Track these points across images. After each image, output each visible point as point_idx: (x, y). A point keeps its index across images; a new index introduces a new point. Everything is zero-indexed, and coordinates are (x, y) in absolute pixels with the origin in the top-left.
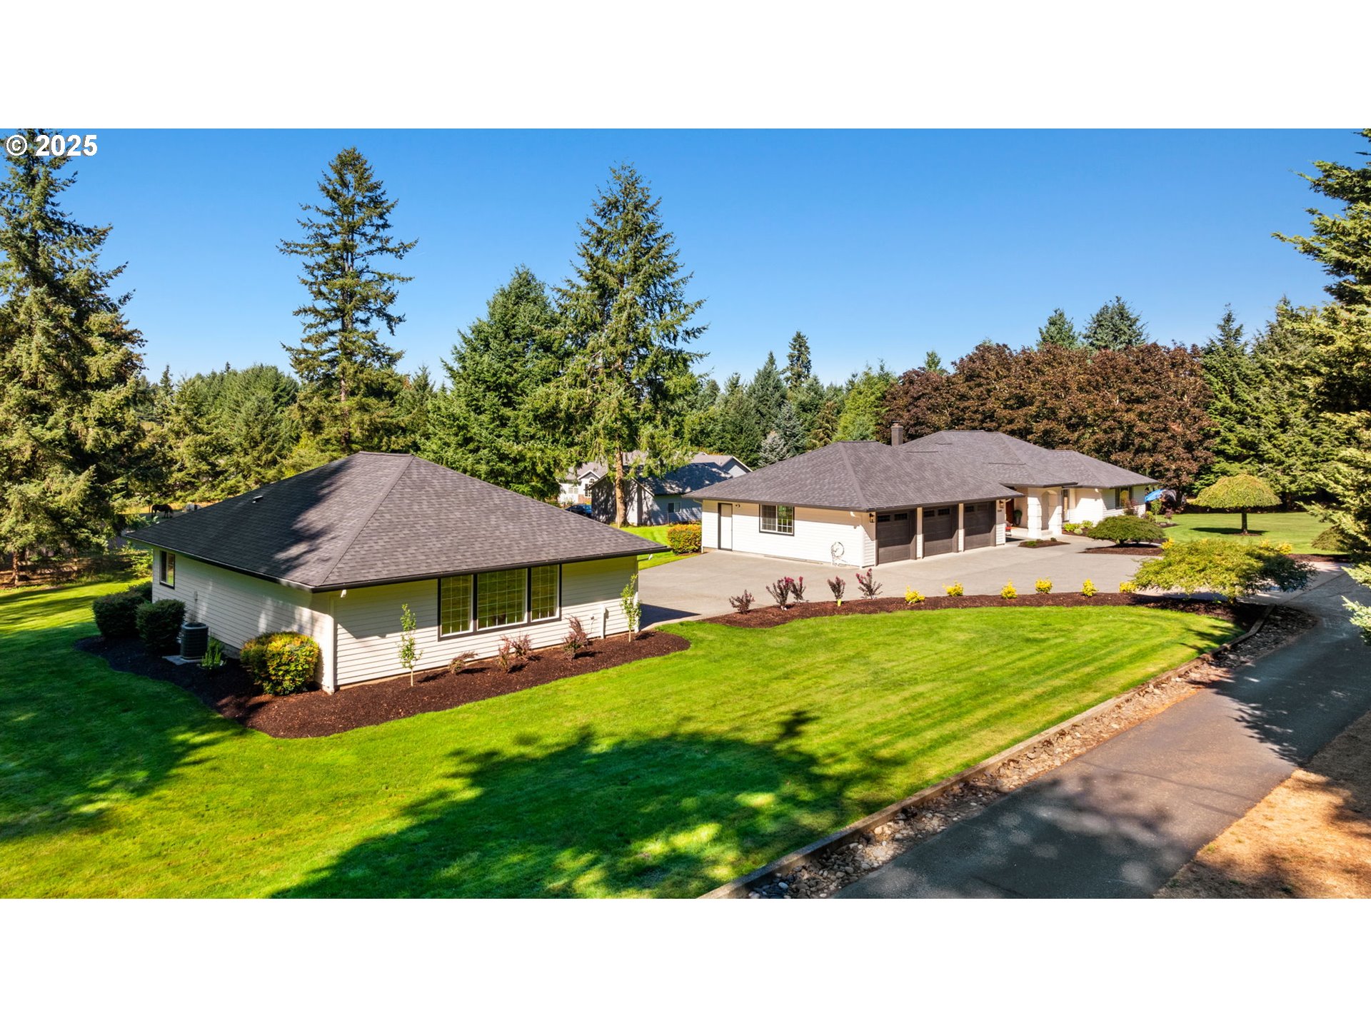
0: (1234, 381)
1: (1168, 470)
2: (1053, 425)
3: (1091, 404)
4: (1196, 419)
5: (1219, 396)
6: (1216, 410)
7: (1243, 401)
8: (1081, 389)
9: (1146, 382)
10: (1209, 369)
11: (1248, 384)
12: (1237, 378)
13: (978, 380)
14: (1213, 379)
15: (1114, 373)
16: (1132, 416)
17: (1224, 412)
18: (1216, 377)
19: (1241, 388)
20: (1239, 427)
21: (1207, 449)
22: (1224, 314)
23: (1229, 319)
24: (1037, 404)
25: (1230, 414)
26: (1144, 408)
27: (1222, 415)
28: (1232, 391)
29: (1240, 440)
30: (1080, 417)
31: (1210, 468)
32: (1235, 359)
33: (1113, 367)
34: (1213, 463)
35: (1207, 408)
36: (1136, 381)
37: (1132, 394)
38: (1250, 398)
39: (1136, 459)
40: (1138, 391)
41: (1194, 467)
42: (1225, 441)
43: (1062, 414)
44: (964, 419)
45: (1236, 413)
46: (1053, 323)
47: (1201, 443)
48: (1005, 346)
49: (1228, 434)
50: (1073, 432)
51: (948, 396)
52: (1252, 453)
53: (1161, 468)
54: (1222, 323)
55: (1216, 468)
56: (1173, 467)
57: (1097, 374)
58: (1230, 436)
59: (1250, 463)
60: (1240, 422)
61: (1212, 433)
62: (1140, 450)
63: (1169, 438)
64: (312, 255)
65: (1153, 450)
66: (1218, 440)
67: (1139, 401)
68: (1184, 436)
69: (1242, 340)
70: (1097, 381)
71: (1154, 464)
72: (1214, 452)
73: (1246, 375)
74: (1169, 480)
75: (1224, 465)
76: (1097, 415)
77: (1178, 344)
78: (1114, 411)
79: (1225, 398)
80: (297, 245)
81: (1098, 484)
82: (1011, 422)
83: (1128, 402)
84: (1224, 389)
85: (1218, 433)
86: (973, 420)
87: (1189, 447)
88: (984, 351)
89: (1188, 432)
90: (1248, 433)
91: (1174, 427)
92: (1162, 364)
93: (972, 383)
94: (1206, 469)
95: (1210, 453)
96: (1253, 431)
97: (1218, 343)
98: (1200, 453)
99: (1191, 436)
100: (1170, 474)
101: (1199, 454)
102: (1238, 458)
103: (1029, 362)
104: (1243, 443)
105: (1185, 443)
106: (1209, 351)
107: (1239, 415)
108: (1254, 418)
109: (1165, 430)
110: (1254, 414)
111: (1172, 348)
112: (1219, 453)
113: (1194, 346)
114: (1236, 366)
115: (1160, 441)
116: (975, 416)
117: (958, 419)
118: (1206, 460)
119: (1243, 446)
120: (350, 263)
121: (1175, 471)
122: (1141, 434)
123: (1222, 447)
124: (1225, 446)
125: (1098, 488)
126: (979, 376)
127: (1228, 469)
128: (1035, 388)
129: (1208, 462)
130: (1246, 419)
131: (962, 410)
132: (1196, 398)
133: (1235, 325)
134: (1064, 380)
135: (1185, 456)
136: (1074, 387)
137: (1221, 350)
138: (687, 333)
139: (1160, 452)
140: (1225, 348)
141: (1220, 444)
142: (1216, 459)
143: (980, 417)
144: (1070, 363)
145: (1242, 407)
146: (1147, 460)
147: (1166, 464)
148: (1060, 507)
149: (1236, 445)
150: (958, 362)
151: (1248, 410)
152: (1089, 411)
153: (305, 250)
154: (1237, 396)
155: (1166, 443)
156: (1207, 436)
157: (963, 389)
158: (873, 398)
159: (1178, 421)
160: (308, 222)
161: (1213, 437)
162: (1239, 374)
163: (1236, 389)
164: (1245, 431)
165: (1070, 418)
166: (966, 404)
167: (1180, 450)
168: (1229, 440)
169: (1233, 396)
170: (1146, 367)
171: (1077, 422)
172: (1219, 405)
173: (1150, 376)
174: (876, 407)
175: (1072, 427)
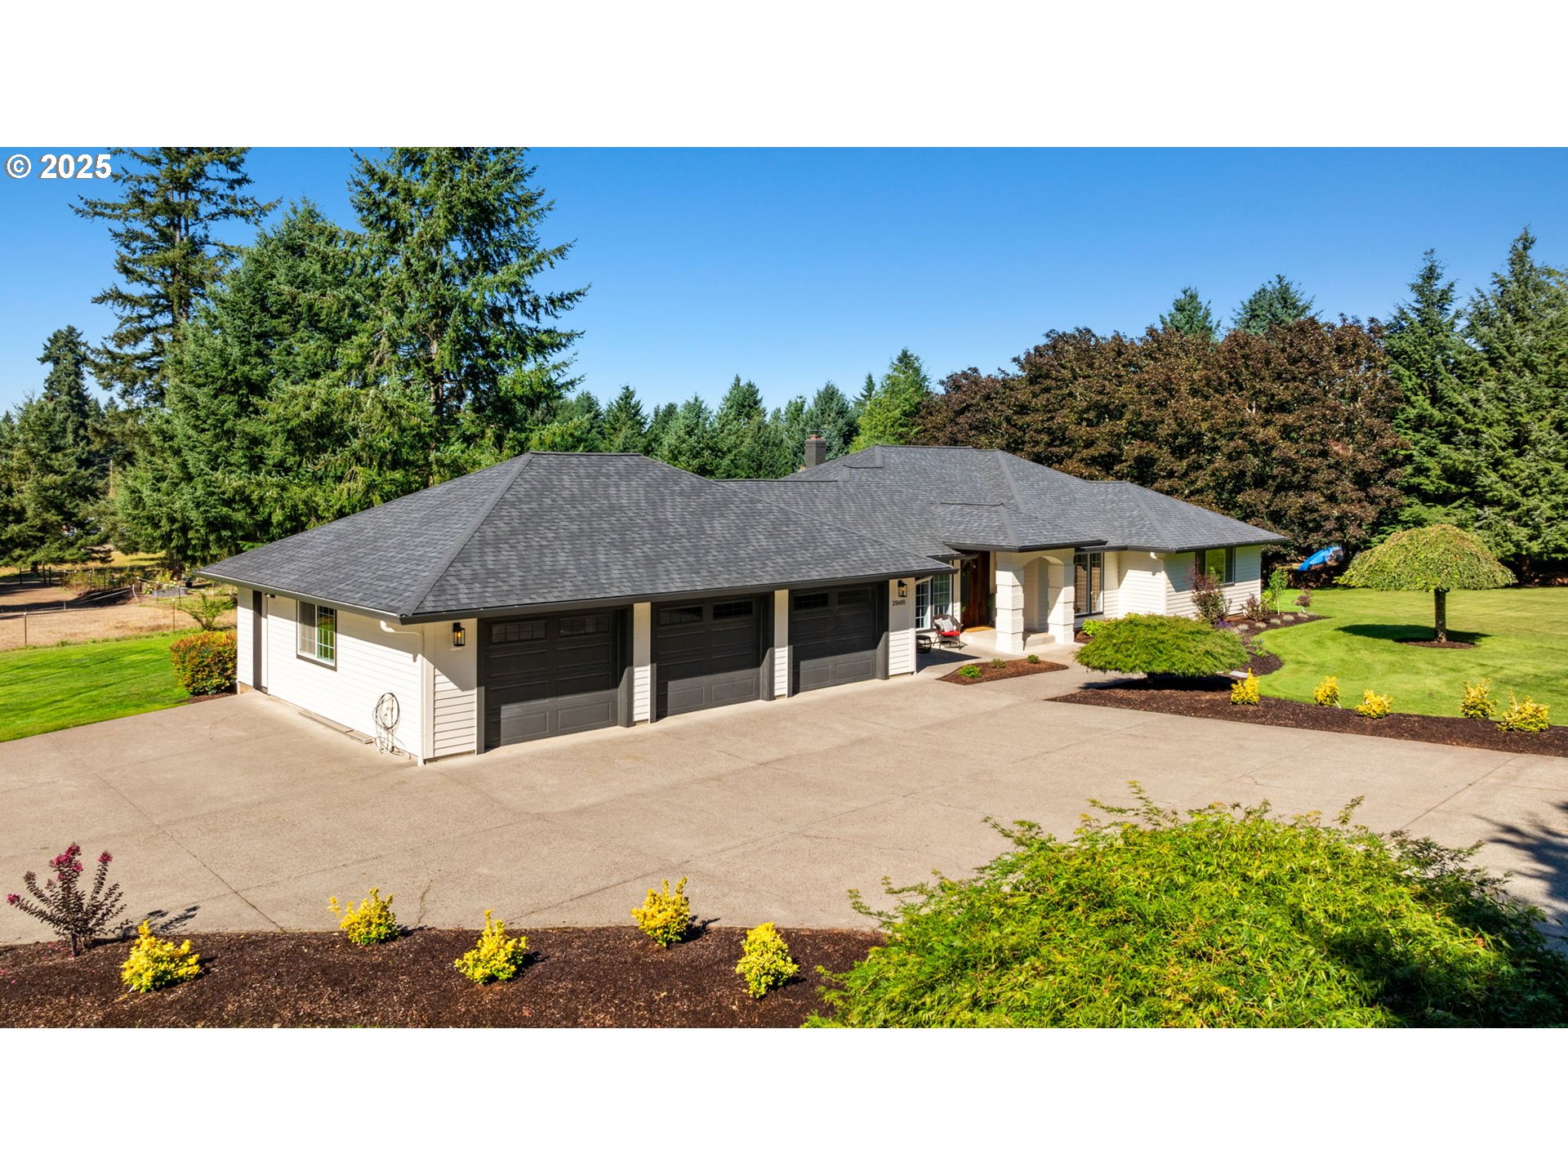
0: (1436, 372)
1: (1327, 518)
2: (1150, 448)
3: (1207, 415)
4: (1372, 435)
5: (1413, 398)
6: (1406, 421)
7: (1451, 405)
8: (1194, 393)
9: (1294, 379)
10: (1397, 356)
11: (1460, 377)
12: (1442, 368)
13: (1049, 382)
14: (1402, 371)
15: (1247, 367)
16: (1271, 431)
17: (1420, 423)
18: (1408, 369)
19: (1448, 384)
20: (1444, 448)
21: (1392, 483)
22: (1421, 266)
23: (1430, 275)
24: (1128, 416)
25: (1431, 428)
26: (1290, 419)
27: (1417, 429)
28: (1433, 390)
29: (1445, 469)
30: (1189, 435)
31: (1396, 515)
32: (1440, 337)
33: (1246, 357)
34: (1401, 506)
35: (1392, 418)
36: (1279, 376)
37: (1273, 396)
38: (1461, 399)
39: (1277, 500)
40: (1282, 393)
41: (1371, 513)
42: (1421, 470)
43: (1163, 431)
44: (1024, 443)
45: (1439, 424)
46: (1180, 309)
47: (1382, 473)
48: (1088, 331)
49: (1425, 459)
50: (1181, 459)
51: (1004, 408)
52: (1465, 489)
53: (1316, 515)
54: (1420, 281)
55: (1405, 515)
56: (1336, 513)
57: (1221, 367)
58: (1429, 462)
59: (1461, 506)
60: (1446, 439)
61: (1400, 458)
62: (1283, 487)
63: (1329, 467)
64: (126, 219)
65: (1302, 488)
66: (1409, 469)
67: (1283, 408)
68: (1354, 461)
69: (1452, 309)
70: (1219, 378)
71: (1304, 508)
72: (1402, 488)
73: (1457, 364)
74: (1328, 534)
75: (1419, 509)
76: (1218, 432)
77: (1350, 321)
78: (1242, 424)
79: (1422, 402)
80: (107, 206)
81: (1156, 542)
82: (1089, 444)
83: (1267, 410)
84: (1422, 388)
85: (1409, 458)
86: (1037, 443)
87: (1362, 481)
88: (1057, 342)
89: (1361, 457)
90: (1460, 457)
91: (1337, 448)
92: (1321, 349)
93: (1037, 388)
94: (1388, 519)
95: (1395, 491)
96: (1467, 454)
97: (1413, 315)
98: (1380, 490)
99: (1365, 462)
100: (1329, 525)
101: (1378, 492)
102: (1443, 499)
103: (1119, 354)
104: (1450, 474)
105: (1355, 474)
106: (1396, 327)
107: (1443, 429)
108: (1469, 432)
109: (1324, 454)
110: (1470, 426)
111: (1339, 325)
112: (1411, 490)
113: (1372, 320)
114: (1441, 348)
115: (1315, 471)
116: (1039, 437)
117: (1015, 442)
118: (1389, 501)
119: (1450, 480)
120: (183, 231)
121: (1338, 518)
122: (1286, 462)
123: (1415, 480)
124: (1422, 479)
125: (1156, 550)
126: (1047, 376)
127: (1424, 516)
128: (1125, 392)
129: (1393, 504)
130: (1456, 434)
131: (1020, 429)
132: (1375, 401)
133: (1441, 285)
134: (1169, 379)
135: (1355, 495)
136: (1184, 388)
137: (1417, 324)
138: (552, 302)
139: (1315, 490)
140: (1423, 322)
141: (1412, 475)
142: (1406, 500)
143: (1046, 438)
144: (1182, 355)
145: (1450, 415)
146: (1293, 502)
147: (1324, 509)
148: (1072, 589)
149: (1439, 477)
150: (1023, 357)
151: (1460, 420)
152: (1204, 426)
153: (118, 212)
154: (1442, 397)
155: (1324, 475)
156: (1394, 463)
157: (1023, 396)
158: (897, 413)
159: (1346, 439)
160: (121, 172)
161: (1401, 464)
162: (1445, 363)
163: (1440, 386)
164: (1454, 455)
165: (1175, 436)
166: (1028, 419)
167: (1346, 485)
168: (1428, 469)
169: (1436, 399)
170: (1295, 354)
171: (1189, 444)
172: (1412, 413)
173: (1302, 368)
174: (901, 425)
175: (1180, 452)
